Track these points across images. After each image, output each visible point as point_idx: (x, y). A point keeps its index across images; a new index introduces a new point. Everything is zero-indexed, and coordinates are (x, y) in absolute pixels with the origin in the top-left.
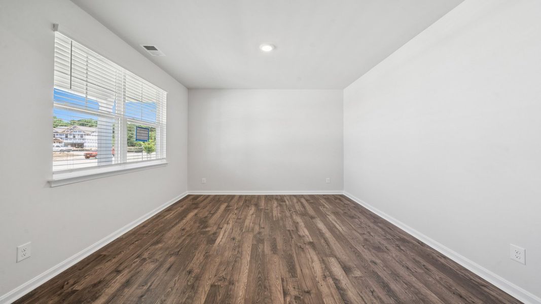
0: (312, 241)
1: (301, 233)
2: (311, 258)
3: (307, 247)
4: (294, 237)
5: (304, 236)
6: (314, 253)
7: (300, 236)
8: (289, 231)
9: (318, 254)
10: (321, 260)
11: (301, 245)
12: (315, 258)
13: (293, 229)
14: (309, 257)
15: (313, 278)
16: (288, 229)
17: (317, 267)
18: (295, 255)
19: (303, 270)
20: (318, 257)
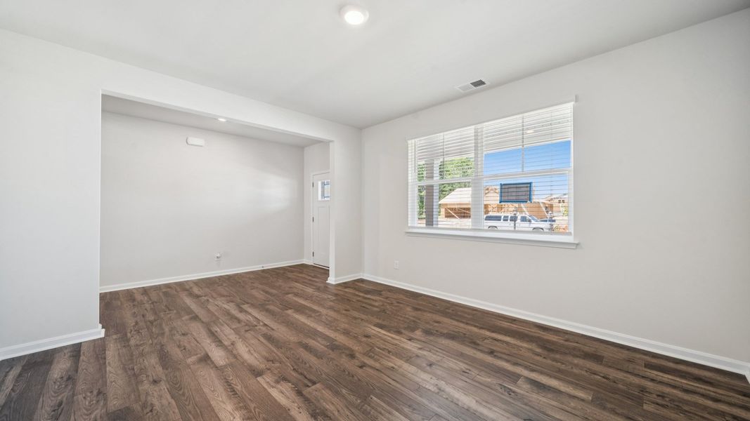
0: (259, 379)
1: (286, 387)
2: (252, 354)
3: (262, 366)
4: (291, 372)
5: (277, 382)
6: (249, 361)
7: (285, 379)
8: (314, 383)
9: (243, 362)
10: (238, 357)
11: (273, 365)
12: (246, 356)
13: (309, 389)
14: (255, 355)
15: (244, 339)
16: (318, 386)
17: (242, 349)
18: (275, 350)
19: (257, 341)
20: (243, 359)
